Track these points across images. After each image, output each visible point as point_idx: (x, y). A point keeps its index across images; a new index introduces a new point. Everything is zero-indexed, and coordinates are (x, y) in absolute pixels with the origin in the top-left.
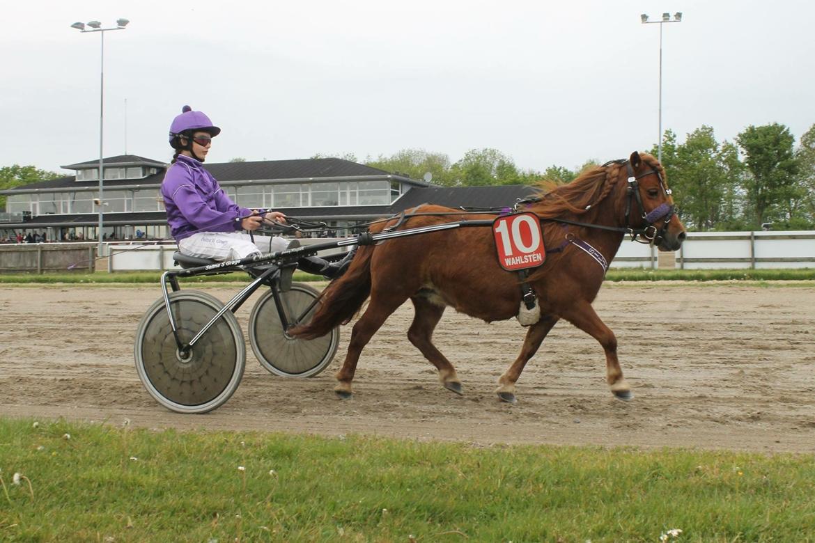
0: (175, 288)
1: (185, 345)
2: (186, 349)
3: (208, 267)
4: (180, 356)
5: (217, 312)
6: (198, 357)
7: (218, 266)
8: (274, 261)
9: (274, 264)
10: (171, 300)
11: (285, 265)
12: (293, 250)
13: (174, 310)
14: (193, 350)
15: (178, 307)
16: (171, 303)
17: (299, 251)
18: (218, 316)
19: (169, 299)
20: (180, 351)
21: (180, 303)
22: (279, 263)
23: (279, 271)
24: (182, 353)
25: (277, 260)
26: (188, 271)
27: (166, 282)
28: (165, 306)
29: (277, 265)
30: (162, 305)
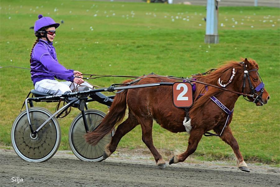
0: (31, 105)
1: (34, 131)
2: (35, 133)
3: (47, 97)
4: (32, 136)
5: (49, 117)
6: (40, 137)
7: (51, 97)
8: (76, 96)
9: (76, 97)
10: (30, 111)
11: (82, 98)
12: (85, 91)
13: (31, 116)
14: (38, 133)
15: (32, 115)
16: (29, 112)
17: (88, 92)
18: (50, 118)
19: (29, 110)
20: (32, 134)
21: (34, 113)
22: (79, 97)
23: (79, 100)
24: (33, 135)
25: (78, 96)
26: (38, 98)
27: (28, 102)
28: (26, 114)
29: (78, 98)
30: (25, 113)
